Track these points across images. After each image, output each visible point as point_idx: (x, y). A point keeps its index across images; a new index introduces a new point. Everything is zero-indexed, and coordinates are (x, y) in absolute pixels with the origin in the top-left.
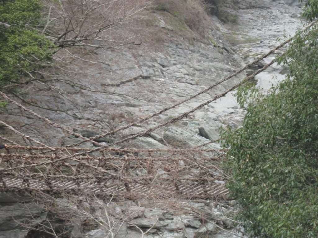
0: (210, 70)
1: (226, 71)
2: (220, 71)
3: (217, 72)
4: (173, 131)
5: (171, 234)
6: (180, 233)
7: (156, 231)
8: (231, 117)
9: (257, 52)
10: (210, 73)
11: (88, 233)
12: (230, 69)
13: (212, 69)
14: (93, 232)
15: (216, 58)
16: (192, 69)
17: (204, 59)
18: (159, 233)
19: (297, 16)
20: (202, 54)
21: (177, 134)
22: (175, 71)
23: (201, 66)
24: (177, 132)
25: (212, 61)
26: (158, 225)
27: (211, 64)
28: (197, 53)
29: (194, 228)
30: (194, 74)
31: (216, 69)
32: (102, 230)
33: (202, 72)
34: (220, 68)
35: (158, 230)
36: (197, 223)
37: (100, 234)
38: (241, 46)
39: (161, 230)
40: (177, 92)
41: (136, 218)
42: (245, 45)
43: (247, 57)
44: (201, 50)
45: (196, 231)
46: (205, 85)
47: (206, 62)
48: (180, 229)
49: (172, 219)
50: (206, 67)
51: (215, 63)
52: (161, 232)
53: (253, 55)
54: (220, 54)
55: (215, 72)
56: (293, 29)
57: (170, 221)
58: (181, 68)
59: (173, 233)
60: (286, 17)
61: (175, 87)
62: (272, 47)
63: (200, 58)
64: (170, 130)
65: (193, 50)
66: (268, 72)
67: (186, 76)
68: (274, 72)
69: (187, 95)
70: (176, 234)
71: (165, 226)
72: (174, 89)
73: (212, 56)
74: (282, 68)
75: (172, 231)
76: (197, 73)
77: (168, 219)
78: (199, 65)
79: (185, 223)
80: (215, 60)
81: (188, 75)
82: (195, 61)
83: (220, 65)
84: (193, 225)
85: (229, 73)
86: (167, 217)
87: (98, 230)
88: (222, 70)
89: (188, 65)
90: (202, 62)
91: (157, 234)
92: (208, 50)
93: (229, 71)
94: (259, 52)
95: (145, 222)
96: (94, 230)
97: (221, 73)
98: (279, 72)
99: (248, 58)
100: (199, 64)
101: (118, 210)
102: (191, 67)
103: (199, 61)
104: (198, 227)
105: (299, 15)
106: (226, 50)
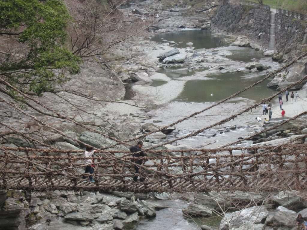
0: (99, 84)
1: (110, 84)
2: (106, 85)
3: (103, 85)
4: (88, 136)
5: (102, 225)
6: (110, 224)
7: (89, 223)
8: (127, 123)
9: (128, 69)
10: (99, 86)
11: (31, 227)
12: (113, 82)
13: (100, 83)
14: (35, 226)
15: (101, 73)
16: (84, 82)
17: (92, 74)
18: (91, 224)
19: (149, 38)
20: (90, 70)
21: (91, 139)
22: (71, 85)
23: (91, 80)
24: (91, 136)
25: (98, 76)
26: (91, 217)
27: (98, 78)
28: (87, 69)
29: (121, 219)
30: (87, 87)
31: (103, 82)
32: (42, 224)
33: (92, 85)
34: (106, 82)
35: (90, 222)
36: (123, 215)
37: (41, 227)
38: (113, 63)
39: (93, 222)
40: (75, 103)
41: (70, 212)
42: (116, 63)
43: (121, 72)
44: (89, 67)
45: (124, 221)
46: (96, 97)
47: (94, 76)
48: (110, 221)
49: (101, 212)
50: (95, 80)
51: (101, 77)
52: (93, 224)
53: (125, 71)
54: (103, 70)
55: (102, 85)
56: (150, 49)
57: (100, 214)
58: (76, 82)
59: (103, 224)
60: (140, 39)
61: (73, 98)
62: (139, 64)
63: (90, 73)
64: (85, 135)
65: (83, 67)
66: (142, 84)
67: (81, 88)
68: (146, 85)
69: (83, 105)
70: (106, 225)
71: (96, 218)
72: (73, 100)
73: (98, 71)
74: (152, 82)
75: (102, 222)
76: (89, 86)
77: (97, 212)
78: (89, 80)
79: (113, 215)
80: (100, 75)
81: (81, 87)
82: (86, 76)
83: (105, 79)
84: (120, 216)
85: (113, 85)
86: (96, 211)
87: (39, 225)
88: (108, 83)
89: (81, 79)
90: (91, 77)
91: (89, 226)
92: (93, 66)
93: (113, 84)
94: (129, 68)
95: (79, 216)
96: (35, 224)
97: (107, 86)
98: (150, 84)
99: (121, 74)
100: (88, 78)
101: (54, 206)
102: (83, 81)
103: (89, 76)
104: (124, 218)
105: (150, 38)
106: (107, 67)
